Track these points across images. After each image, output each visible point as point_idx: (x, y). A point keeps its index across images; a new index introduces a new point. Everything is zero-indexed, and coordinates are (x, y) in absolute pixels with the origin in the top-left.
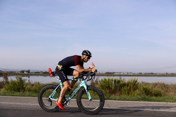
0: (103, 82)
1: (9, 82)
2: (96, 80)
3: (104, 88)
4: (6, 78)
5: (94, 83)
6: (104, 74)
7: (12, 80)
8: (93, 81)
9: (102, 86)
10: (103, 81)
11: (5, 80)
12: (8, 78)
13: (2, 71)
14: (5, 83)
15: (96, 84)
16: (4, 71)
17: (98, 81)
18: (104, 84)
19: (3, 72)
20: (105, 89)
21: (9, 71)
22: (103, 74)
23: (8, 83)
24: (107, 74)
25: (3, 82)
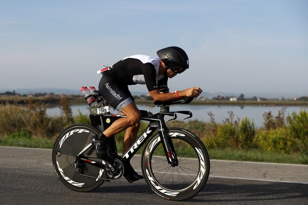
0: (297, 119)
1: (74, 120)
2: (279, 115)
3: (301, 135)
4: (68, 110)
5: (274, 124)
6: (293, 102)
7: (81, 114)
8: (270, 119)
9: (294, 130)
10: (299, 118)
11: (64, 115)
12: (71, 110)
13: (56, 94)
14: (65, 121)
15: (278, 124)
16: (60, 93)
17: (283, 119)
18: (301, 124)
19: (57, 96)
20: (302, 137)
21: (71, 94)
22: (293, 100)
23: (71, 120)
24: (303, 102)
25: (61, 118)
